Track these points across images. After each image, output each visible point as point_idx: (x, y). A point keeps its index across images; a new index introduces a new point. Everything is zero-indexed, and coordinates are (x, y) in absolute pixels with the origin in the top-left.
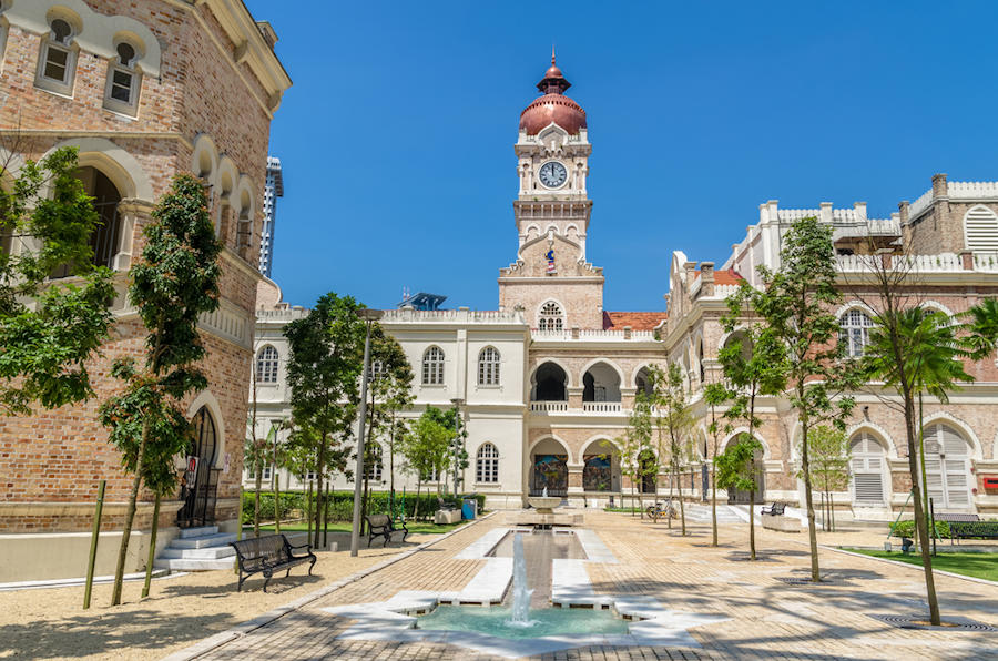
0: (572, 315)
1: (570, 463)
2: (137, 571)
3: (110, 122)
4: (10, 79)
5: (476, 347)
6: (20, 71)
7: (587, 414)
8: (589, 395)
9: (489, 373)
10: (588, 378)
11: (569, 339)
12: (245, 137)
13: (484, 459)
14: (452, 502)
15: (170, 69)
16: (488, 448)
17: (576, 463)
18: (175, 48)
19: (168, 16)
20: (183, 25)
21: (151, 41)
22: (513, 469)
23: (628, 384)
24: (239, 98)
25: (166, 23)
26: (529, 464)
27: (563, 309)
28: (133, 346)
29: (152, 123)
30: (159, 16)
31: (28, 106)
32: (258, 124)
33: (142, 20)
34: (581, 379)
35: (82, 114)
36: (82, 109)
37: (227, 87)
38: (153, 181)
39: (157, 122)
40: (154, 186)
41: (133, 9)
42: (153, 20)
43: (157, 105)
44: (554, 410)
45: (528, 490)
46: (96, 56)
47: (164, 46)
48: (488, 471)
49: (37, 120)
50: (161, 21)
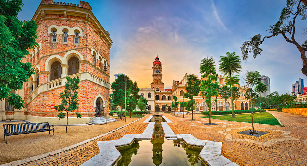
0: (160, 89)
1: (160, 108)
2: (86, 124)
3: (75, 47)
4: (58, 44)
5: (148, 93)
6: (59, 42)
7: (162, 101)
8: (162, 99)
9: (150, 96)
10: (162, 97)
11: (160, 92)
12: (104, 51)
13: (149, 107)
14: (144, 113)
15: (84, 35)
16: (150, 106)
17: (161, 108)
18: (85, 31)
19: (83, 25)
20: (86, 26)
21: (81, 31)
22: (153, 108)
23: (167, 98)
24: (102, 43)
25: (83, 26)
26: (155, 108)
27: (159, 88)
28: (83, 86)
29: (82, 46)
30: (82, 25)
31: (61, 47)
32: (107, 49)
33: (78, 27)
34: (161, 97)
35: (70, 47)
36: (70, 46)
37: (99, 40)
38: (83, 56)
39: (83, 45)
40: (83, 57)
41: (77, 25)
42: (80, 26)
43: (83, 42)
44: (158, 101)
45: (155, 111)
46: (71, 36)
47: (83, 31)
48: (150, 109)
49: (63, 49)
50: (82, 26)
